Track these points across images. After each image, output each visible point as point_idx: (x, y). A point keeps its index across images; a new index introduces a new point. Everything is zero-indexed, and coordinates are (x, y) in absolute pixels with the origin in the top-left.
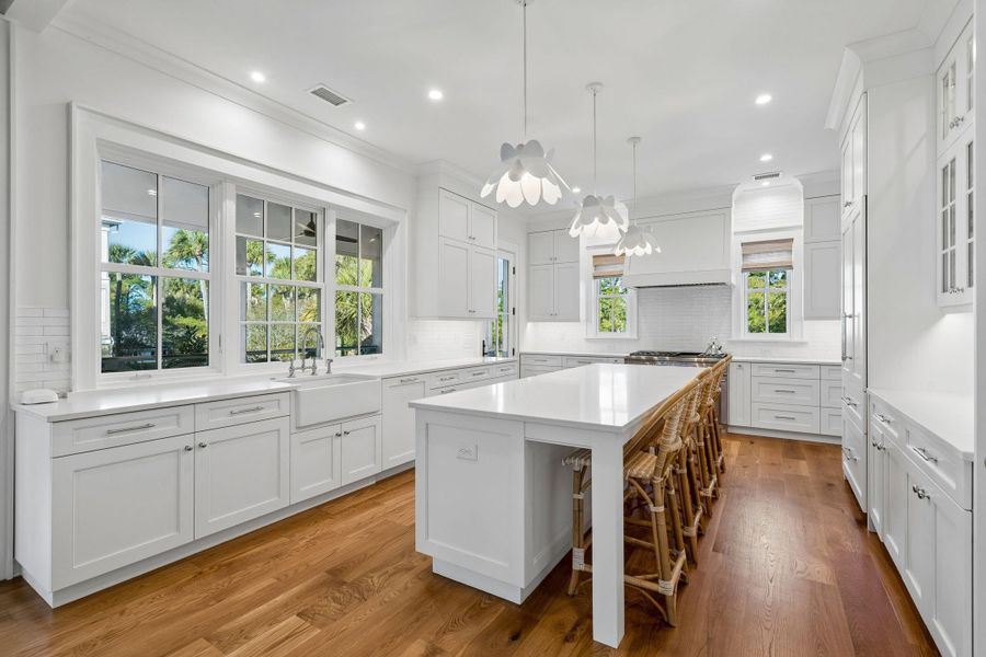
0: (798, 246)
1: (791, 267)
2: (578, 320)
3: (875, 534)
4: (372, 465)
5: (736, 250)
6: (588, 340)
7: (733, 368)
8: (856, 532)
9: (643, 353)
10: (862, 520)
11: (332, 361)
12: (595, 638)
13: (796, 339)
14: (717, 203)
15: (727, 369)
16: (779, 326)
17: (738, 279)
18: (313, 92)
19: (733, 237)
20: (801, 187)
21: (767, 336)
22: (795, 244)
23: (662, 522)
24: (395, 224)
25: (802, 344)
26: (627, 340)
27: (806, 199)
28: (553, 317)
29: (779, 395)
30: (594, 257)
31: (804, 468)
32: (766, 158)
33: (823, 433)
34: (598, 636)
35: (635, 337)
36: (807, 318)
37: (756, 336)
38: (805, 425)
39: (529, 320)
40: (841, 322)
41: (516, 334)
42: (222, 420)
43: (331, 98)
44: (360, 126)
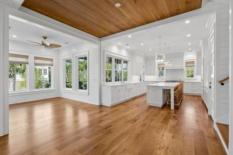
0: (195, 63)
1: (194, 66)
2: (155, 75)
3: (205, 104)
5: (185, 63)
6: (157, 79)
7: (184, 83)
8: (202, 103)
9: (168, 81)
10: (203, 102)
12: (171, 109)
13: (195, 78)
14: (181, 55)
15: (183, 83)
16: (192, 76)
17: (184, 68)
19: (184, 61)
20: (196, 53)
21: (190, 78)
22: (195, 62)
23: (178, 98)
24: (129, 60)
26: (165, 79)
27: (197, 55)
29: (192, 88)
30: (158, 64)
31: (196, 98)
32: (190, 49)
33: (200, 94)
36: (197, 75)
37: (188, 78)
38: (197, 93)
39: (146, 75)
40: (201, 76)
41: (144, 78)
42: (121, 88)
43: (127, 45)
44: (128, 47)
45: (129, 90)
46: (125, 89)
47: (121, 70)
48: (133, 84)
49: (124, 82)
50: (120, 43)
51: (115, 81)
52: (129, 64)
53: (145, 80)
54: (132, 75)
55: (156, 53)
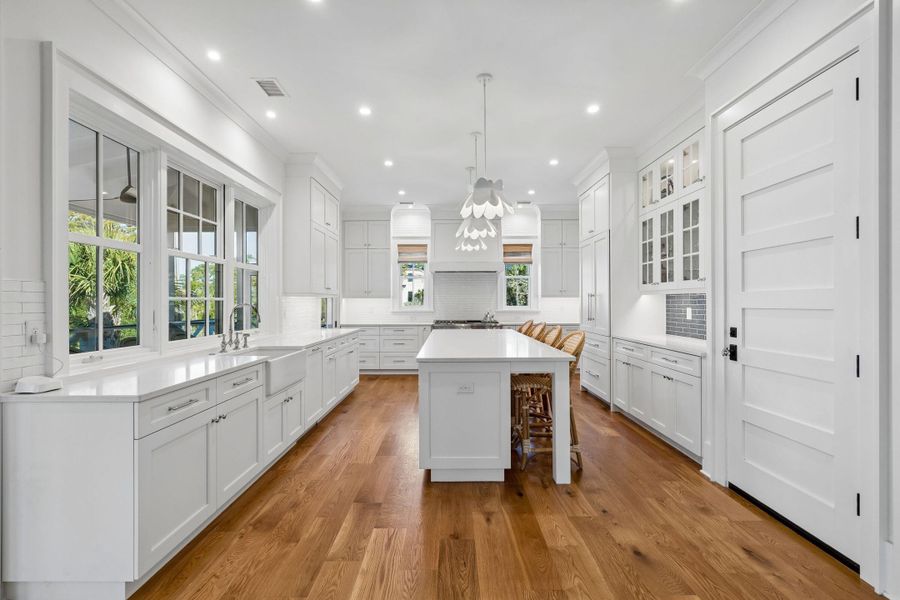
0: (536, 251)
1: (531, 263)
2: (389, 297)
4: (300, 427)
6: (394, 313)
11: (248, 335)
13: (534, 309)
18: (259, 83)
19: (501, 241)
20: (539, 212)
21: (517, 308)
22: (534, 248)
24: (272, 206)
25: (537, 313)
26: (426, 312)
27: (542, 219)
28: (367, 294)
30: (399, 246)
32: (531, 192)
34: (559, 481)
35: (432, 310)
36: (542, 296)
37: (511, 308)
39: (344, 297)
41: (337, 309)
42: (230, 392)
43: (270, 89)
44: (271, 115)
45: (283, 396)
46: (260, 393)
47: (219, 260)
48: (307, 347)
49: (242, 342)
50: (214, 55)
51: (172, 338)
52: (270, 225)
53: (342, 321)
54: (286, 294)
55: (402, 193)
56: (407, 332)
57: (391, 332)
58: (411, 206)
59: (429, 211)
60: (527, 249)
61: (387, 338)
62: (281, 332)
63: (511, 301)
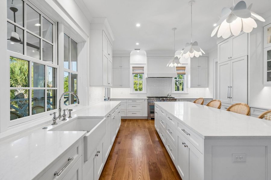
1: (185, 74)
11: (72, 110)
22: (186, 68)
25: (187, 94)
28: (121, 86)
35: (146, 93)
37: (177, 92)
41: (109, 92)
51: (13, 118)
53: (111, 97)
54: (90, 86)
55: (137, 44)
56: (138, 101)
57: (131, 101)
58: (138, 51)
59: (146, 53)
60: (183, 68)
61: (130, 104)
62: (88, 104)
63: (178, 89)
